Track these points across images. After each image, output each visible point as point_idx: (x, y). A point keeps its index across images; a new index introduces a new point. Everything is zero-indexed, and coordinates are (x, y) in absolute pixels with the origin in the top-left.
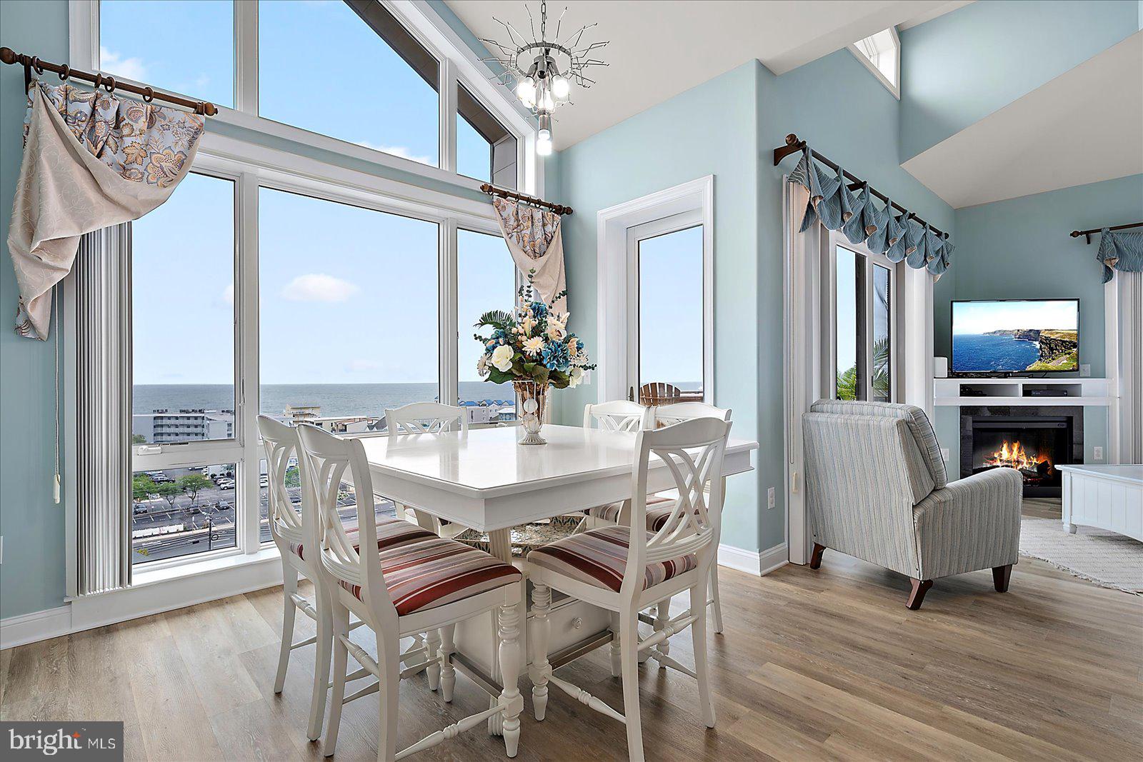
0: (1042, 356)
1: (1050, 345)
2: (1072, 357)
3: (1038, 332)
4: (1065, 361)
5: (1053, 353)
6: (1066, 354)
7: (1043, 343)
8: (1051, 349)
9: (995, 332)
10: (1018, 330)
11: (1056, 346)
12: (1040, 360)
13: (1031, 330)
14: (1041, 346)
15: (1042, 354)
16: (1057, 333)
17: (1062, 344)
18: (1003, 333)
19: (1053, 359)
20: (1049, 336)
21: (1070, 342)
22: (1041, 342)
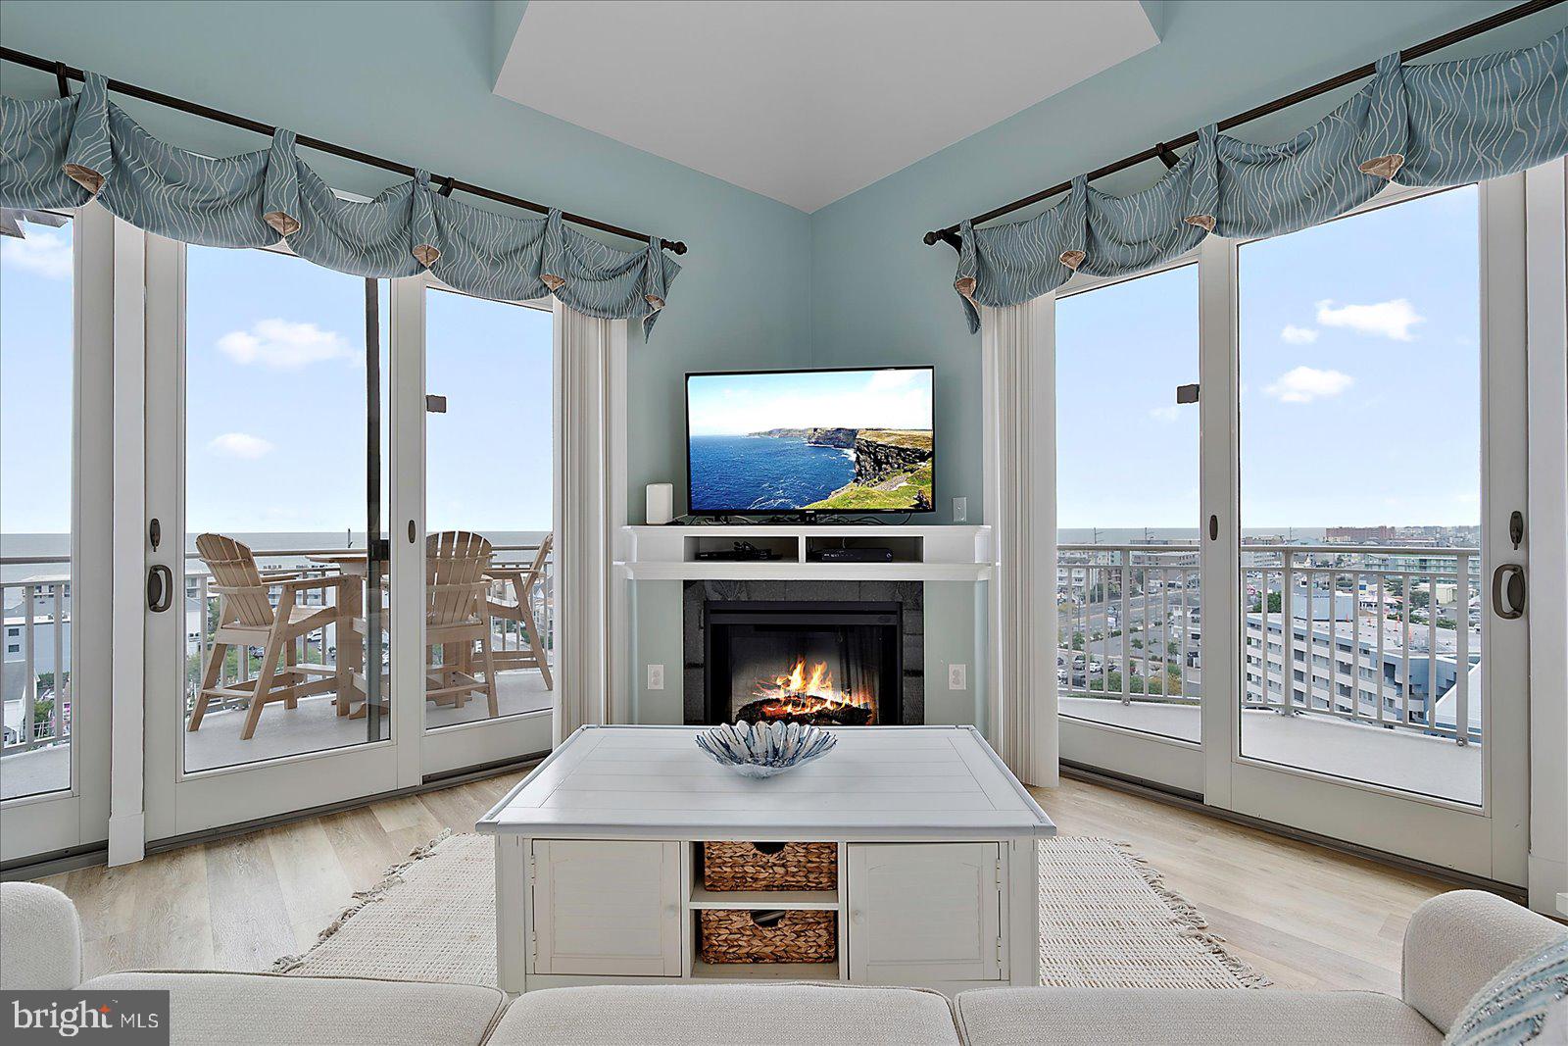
0: (860, 474)
1: (876, 457)
2: (917, 477)
3: (853, 433)
4: (905, 484)
5: (880, 470)
6: (905, 471)
7: (861, 452)
8: (878, 463)
9: (770, 433)
10: (815, 430)
11: (887, 457)
12: (856, 481)
13: (839, 429)
14: (858, 457)
15: (860, 471)
16: (889, 435)
17: (899, 454)
18: (786, 434)
19: (882, 480)
20: (874, 439)
21: (915, 451)
22: (858, 449)
